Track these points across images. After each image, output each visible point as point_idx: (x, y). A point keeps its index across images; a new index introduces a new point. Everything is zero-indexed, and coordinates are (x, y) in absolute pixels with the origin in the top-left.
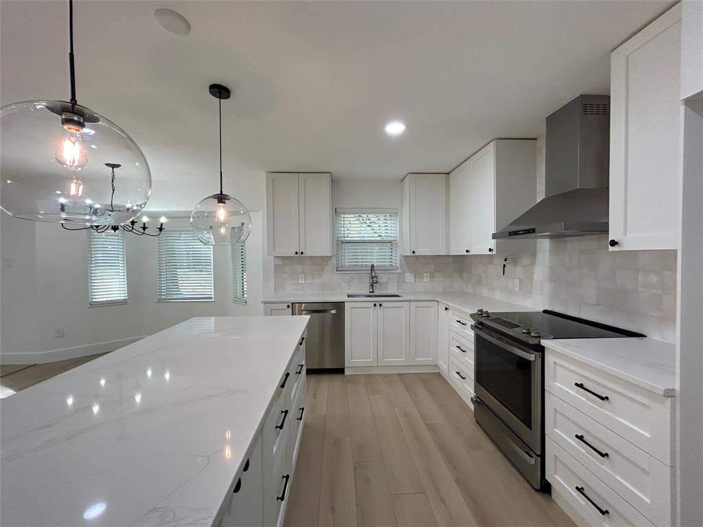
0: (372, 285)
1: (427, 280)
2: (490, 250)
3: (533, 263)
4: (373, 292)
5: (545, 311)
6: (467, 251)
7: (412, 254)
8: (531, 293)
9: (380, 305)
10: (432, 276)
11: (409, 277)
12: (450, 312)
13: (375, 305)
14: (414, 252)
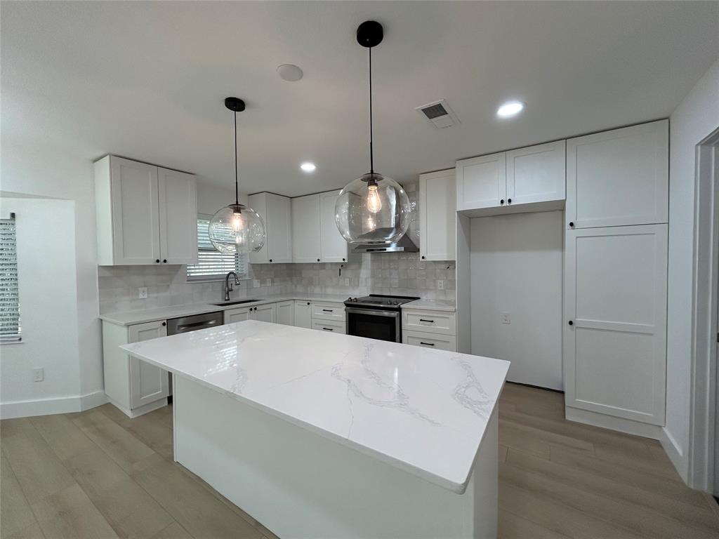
0: (228, 293)
1: (269, 284)
2: (344, 260)
3: (360, 267)
4: (228, 300)
5: (370, 295)
6: (319, 260)
7: (269, 262)
8: (358, 285)
9: (256, 309)
10: (273, 282)
11: (256, 283)
12: (312, 305)
13: (251, 309)
14: (271, 261)
